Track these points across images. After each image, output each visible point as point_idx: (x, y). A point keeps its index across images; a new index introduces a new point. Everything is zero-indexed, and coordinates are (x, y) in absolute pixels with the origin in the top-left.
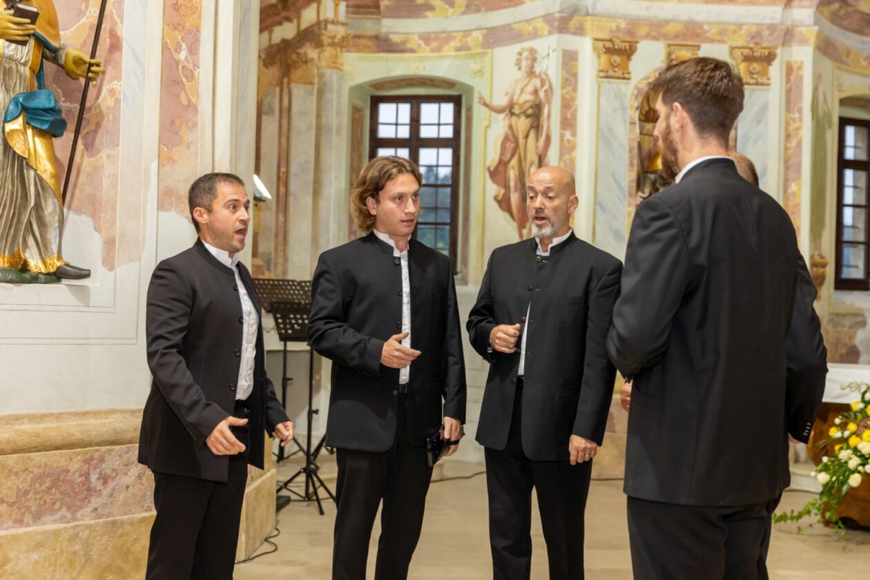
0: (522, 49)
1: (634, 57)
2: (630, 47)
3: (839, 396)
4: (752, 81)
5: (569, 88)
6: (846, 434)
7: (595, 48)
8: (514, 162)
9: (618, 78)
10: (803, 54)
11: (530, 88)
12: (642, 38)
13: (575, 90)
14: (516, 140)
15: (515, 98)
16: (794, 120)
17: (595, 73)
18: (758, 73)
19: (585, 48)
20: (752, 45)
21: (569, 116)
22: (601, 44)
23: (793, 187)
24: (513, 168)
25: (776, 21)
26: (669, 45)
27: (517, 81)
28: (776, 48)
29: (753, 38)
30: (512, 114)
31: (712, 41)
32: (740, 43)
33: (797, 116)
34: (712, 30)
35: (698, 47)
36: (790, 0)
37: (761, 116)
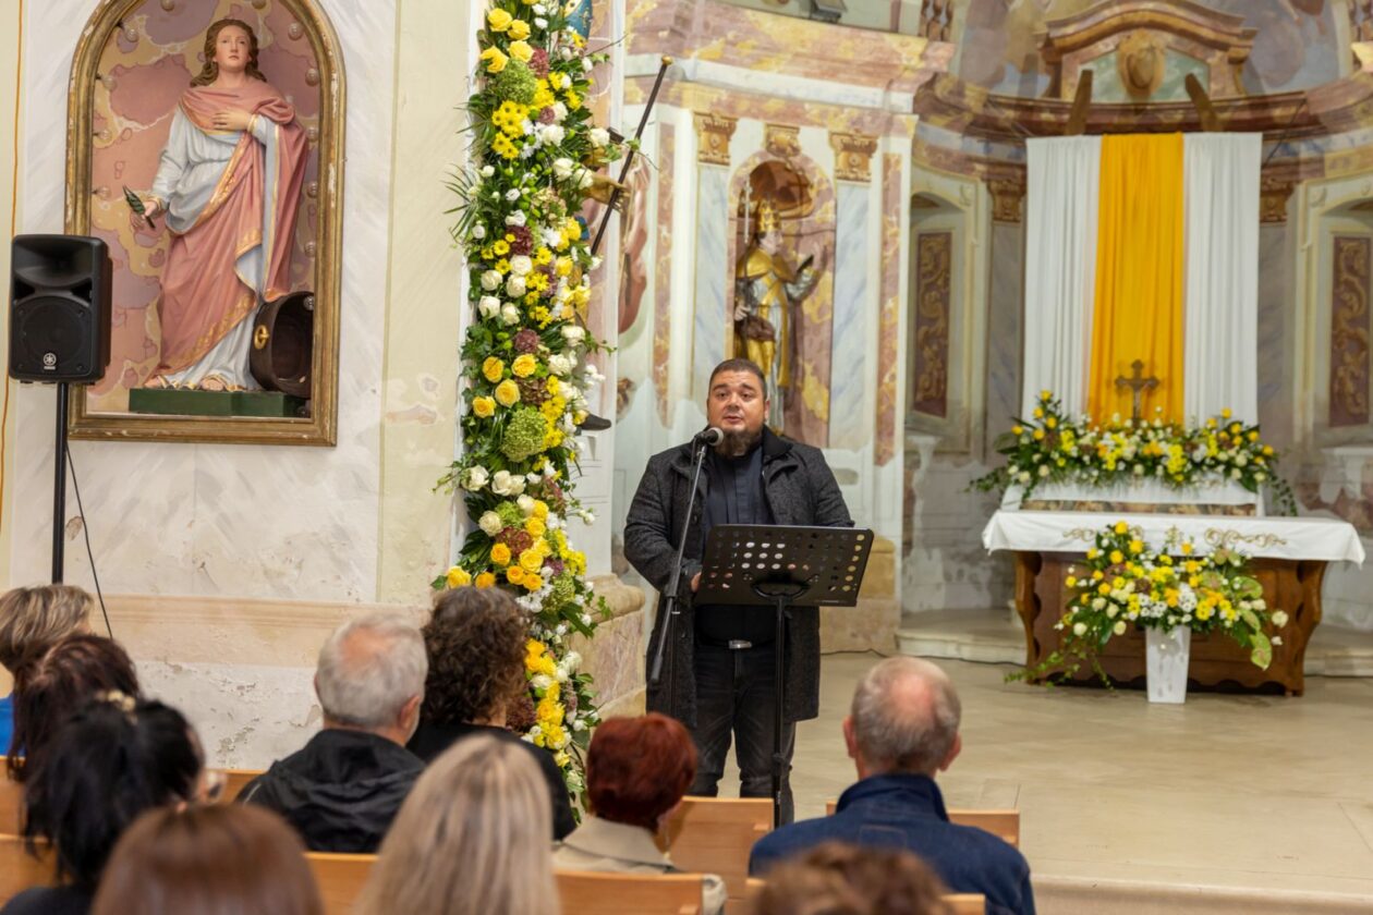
1: (734, 137)
2: (730, 124)
3: (1060, 545)
4: (852, 176)
5: (666, 172)
6: (1092, 582)
7: (695, 124)
9: (718, 163)
10: (899, 146)
12: (742, 115)
13: (671, 175)
16: (891, 224)
17: (695, 154)
18: (858, 166)
19: (684, 122)
20: (852, 132)
21: (665, 207)
22: (701, 119)
23: (890, 304)
25: (877, 106)
26: (768, 126)
28: (877, 137)
29: (854, 123)
31: (811, 123)
32: (841, 128)
33: (894, 219)
34: (813, 112)
35: (797, 129)
36: (891, 82)
37: (860, 218)
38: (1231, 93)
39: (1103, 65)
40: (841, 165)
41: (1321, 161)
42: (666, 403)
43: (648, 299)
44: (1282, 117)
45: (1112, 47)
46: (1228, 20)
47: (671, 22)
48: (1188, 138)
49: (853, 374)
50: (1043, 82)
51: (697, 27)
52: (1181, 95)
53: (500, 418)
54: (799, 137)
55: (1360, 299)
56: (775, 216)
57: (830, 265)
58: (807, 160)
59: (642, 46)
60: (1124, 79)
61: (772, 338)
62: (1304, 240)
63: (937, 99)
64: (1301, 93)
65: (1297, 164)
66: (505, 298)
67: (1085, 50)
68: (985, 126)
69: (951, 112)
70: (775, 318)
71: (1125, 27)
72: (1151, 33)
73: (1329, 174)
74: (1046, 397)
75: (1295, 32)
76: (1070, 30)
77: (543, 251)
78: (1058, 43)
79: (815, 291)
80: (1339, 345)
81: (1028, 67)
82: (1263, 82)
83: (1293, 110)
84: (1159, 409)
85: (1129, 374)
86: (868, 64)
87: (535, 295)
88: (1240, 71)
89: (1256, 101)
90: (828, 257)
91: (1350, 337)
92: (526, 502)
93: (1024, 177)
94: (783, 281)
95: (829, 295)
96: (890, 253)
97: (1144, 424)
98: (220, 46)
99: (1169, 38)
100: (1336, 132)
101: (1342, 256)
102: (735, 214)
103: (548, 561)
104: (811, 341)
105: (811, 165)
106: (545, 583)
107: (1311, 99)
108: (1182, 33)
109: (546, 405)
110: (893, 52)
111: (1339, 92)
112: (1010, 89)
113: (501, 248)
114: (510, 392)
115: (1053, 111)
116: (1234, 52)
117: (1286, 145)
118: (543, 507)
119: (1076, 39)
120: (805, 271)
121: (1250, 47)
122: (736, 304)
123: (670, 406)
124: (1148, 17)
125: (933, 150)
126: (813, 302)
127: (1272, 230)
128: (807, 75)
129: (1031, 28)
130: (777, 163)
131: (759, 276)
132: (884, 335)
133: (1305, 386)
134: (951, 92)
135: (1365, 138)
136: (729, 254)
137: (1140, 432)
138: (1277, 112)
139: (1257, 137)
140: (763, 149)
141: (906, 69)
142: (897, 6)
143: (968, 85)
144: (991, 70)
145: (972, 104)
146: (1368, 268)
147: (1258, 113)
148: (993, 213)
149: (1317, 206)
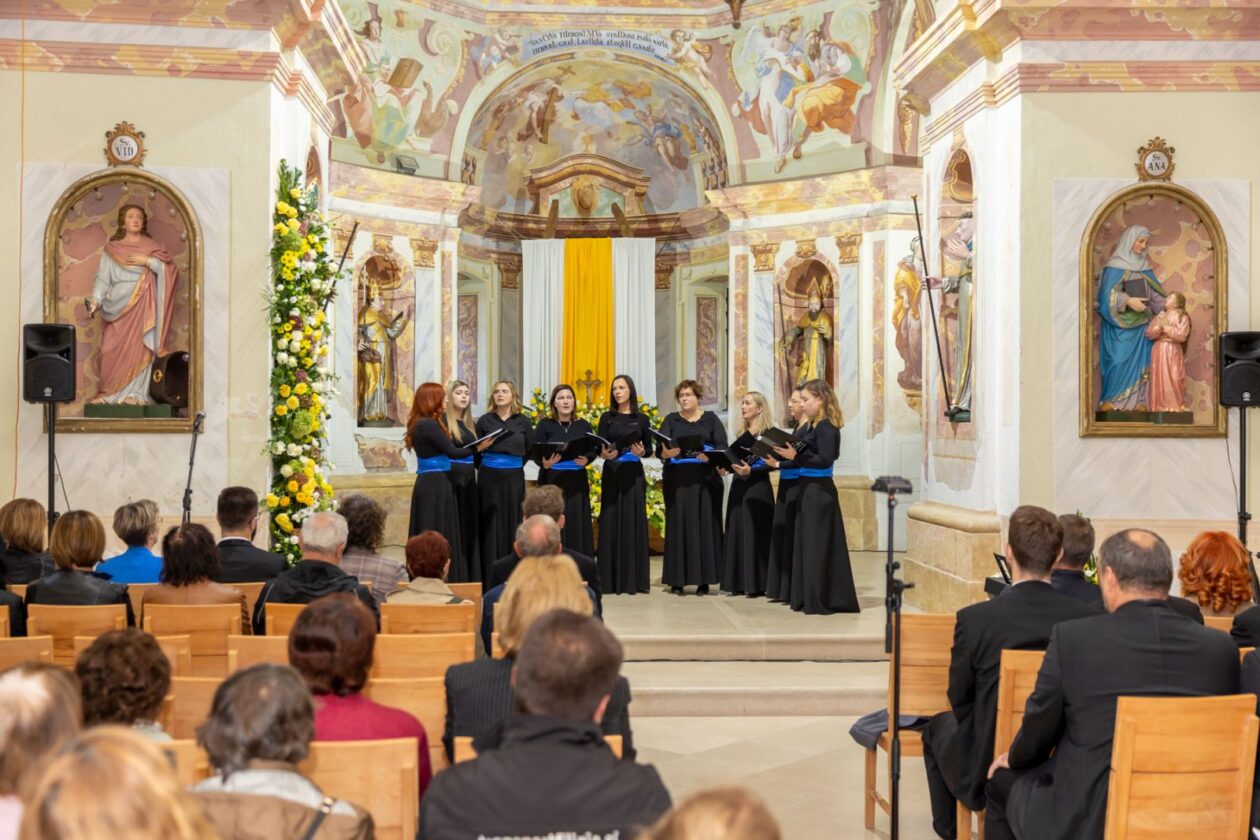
1: (355, 242)
2: (353, 235)
4: (424, 264)
7: (332, 235)
10: (450, 247)
12: (359, 229)
16: (447, 292)
18: (427, 258)
20: (423, 239)
22: (335, 232)
23: (447, 339)
25: (438, 223)
26: (375, 235)
28: (437, 242)
29: (424, 233)
31: (400, 234)
32: (417, 236)
33: (449, 289)
34: (400, 227)
35: (391, 238)
36: (445, 209)
37: (429, 290)
38: (637, 213)
39: (563, 195)
41: (689, 254)
44: (666, 228)
45: (568, 185)
46: (634, 170)
48: (614, 241)
50: (529, 205)
52: (608, 214)
53: (289, 416)
54: (393, 242)
55: (711, 333)
56: (380, 289)
57: (412, 317)
58: (398, 255)
60: (575, 203)
61: (380, 361)
62: (680, 299)
63: (469, 216)
64: (677, 214)
65: (676, 255)
66: (290, 353)
67: (552, 187)
68: (496, 232)
69: (477, 224)
70: (381, 349)
71: (576, 173)
72: (591, 177)
73: (693, 261)
74: (538, 391)
75: (672, 179)
76: (543, 174)
77: (308, 328)
78: (537, 182)
79: (404, 332)
81: (520, 196)
82: (655, 207)
83: (672, 224)
84: (602, 397)
85: (584, 378)
86: (432, 199)
87: (304, 351)
88: (642, 200)
89: (652, 218)
90: (411, 312)
91: (706, 354)
92: (304, 460)
93: (520, 262)
94: (385, 327)
95: (412, 335)
96: (447, 309)
97: (594, 407)
98: (127, 220)
99: (601, 180)
100: (697, 238)
101: (702, 308)
102: (356, 288)
103: (317, 489)
104: (402, 362)
105: (400, 258)
106: (315, 501)
107: (682, 218)
108: (609, 177)
109: (312, 409)
110: (446, 192)
111: (698, 215)
112: (510, 209)
113: (287, 327)
114: (294, 402)
115: (535, 222)
116: (638, 189)
117: (669, 245)
118: (312, 462)
119: (548, 179)
120: (398, 321)
121: (647, 187)
122: (358, 341)
124: (589, 167)
125: (466, 247)
126: (403, 339)
127: (662, 293)
128: (396, 205)
129: (522, 174)
130: (380, 257)
131: (371, 324)
132: (444, 358)
134: (477, 212)
135: (712, 242)
137: (591, 411)
138: (663, 225)
139: (653, 240)
140: (372, 249)
141: (454, 201)
142: (447, 164)
143: (486, 208)
144: (499, 198)
145: (489, 219)
146: (716, 315)
147: (653, 226)
148: (502, 283)
149: (688, 281)
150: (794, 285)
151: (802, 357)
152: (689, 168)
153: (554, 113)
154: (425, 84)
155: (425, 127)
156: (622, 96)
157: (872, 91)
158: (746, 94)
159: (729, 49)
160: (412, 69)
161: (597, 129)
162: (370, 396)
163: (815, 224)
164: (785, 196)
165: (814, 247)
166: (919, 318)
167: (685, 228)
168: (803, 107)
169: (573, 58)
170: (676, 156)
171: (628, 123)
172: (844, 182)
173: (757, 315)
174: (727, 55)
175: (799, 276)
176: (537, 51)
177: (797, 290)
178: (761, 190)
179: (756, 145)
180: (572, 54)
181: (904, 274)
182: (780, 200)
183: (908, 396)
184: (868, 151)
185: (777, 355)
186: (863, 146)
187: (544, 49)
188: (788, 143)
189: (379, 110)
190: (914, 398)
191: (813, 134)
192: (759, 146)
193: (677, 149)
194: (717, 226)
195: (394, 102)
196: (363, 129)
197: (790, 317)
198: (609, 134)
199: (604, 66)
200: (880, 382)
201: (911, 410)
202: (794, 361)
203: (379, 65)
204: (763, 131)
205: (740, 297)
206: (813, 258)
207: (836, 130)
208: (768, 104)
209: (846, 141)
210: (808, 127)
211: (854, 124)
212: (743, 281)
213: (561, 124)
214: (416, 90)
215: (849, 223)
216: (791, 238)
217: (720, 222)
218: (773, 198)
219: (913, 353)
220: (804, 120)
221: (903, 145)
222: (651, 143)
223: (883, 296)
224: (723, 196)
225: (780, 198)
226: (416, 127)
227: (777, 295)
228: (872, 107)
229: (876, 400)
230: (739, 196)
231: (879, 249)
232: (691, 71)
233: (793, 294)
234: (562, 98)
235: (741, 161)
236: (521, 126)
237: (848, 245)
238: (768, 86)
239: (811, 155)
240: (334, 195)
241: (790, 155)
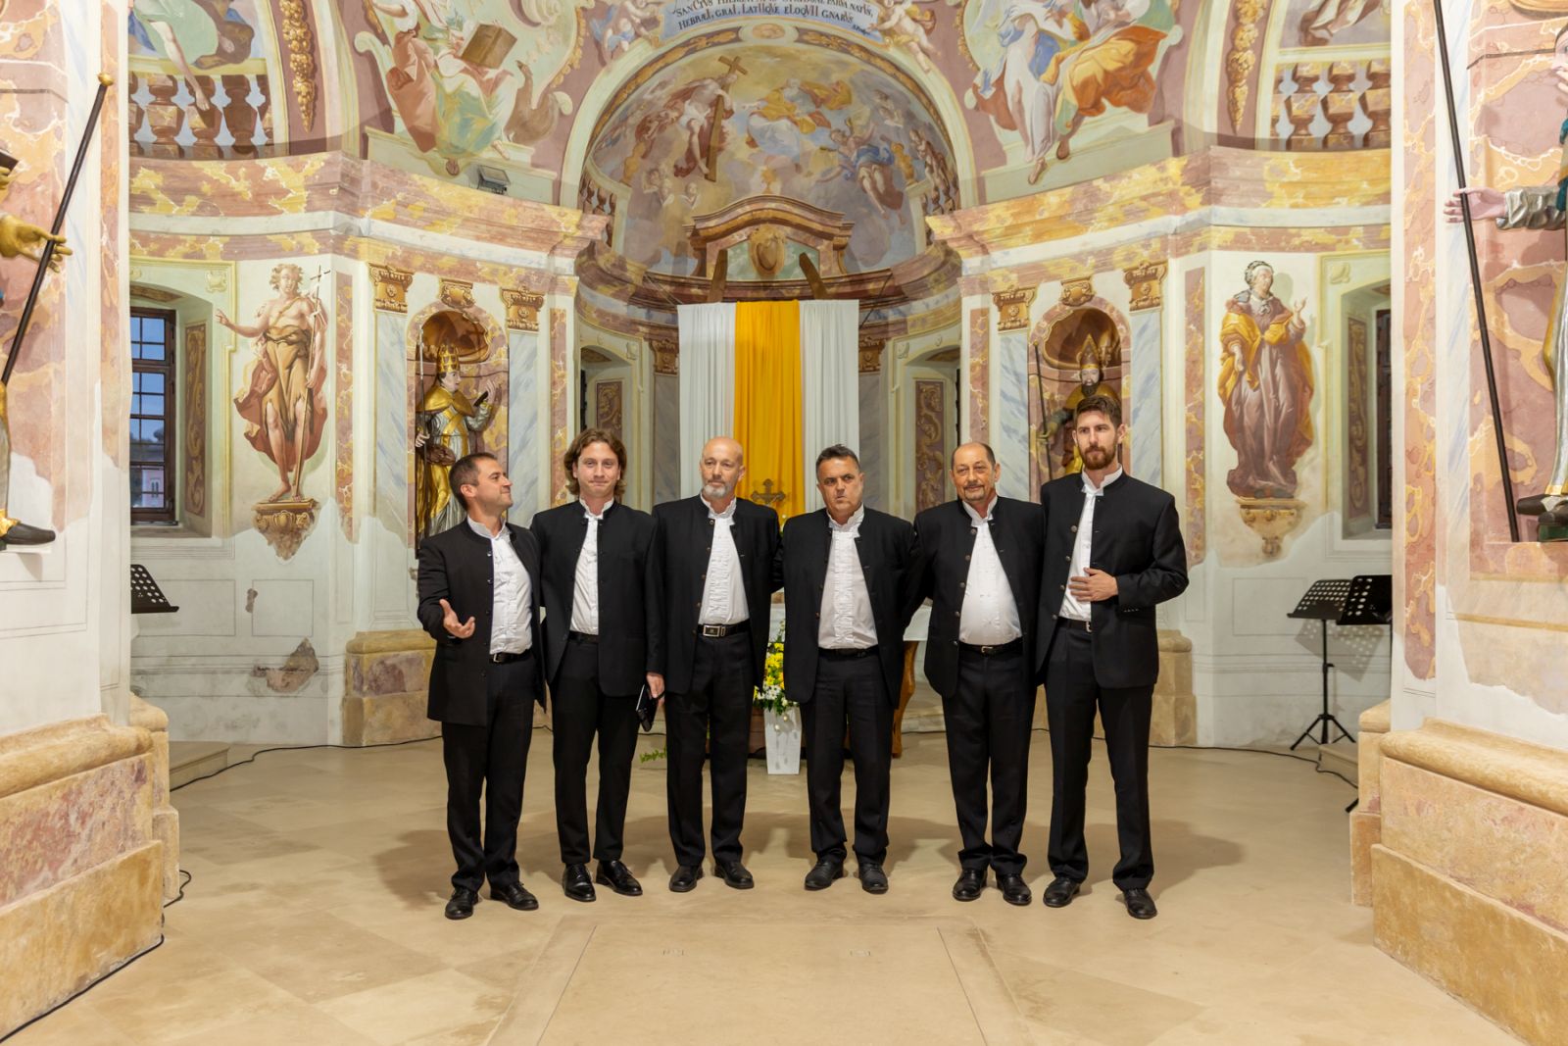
0: (281, 265)
1: (409, 289)
2: (406, 277)
4: (521, 325)
5: (344, 316)
7: (371, 275)
8: (273, 394)
9: (395, 310)
10: (565, 303)
11: (293, 311)
12: (417, 270)
13: (350, 319)
14: (275, 370)
15: (272, 321)
16: (557, 366)
17: (372, 301)
18: (526, 317)
19: (360, 273)
20: (520, 289)
21: (344, 347)
22: (377, 271)
23: (560, 434)
24: (271, 401)
25: (542, 267)
26: (443, 281)
27: (273, 302)
28: (543, 294)
29: (521, 282)
30: (268, 339)
31: (484, 281)
32: (510, 286)
33: (561, 363)
34: (484, 270)
35: (471, 286)
36: (554, 248)
37: (531, 363)
38: (835, 272)
39: (738, 251)
40: (511, 316)
41: (905, 322)
42: (351, 519)
43: (330, 429)
44: (874, 290)
45: (745, 238)
46: (832, 216)
47: (338, 179)
48: (802, 303)
49: (527, 492)
50: (692, 264)
51: (365, 186)
52: (798, 275)
54: (473, 291)
55: (937, 430)
56: (453, 359)
57: (504, 400)
58: (481, 311)
59: (317, 203)
60: (754, 262)
61: (453, 463)
62: (894, 384)
63: (601, 269)
64: (888, 270)
65: (887, 325)
67: (723, 239)
68: (645, 296)
69: (616, 283)
70: (456, 445)
71: (754, 222)
72: (775, 227)
73: (911, 332)
75: (882, 223)
76: (712, 223)
78: (702, 233)
79: (493, 423)
80: (922, 465)
81: (680, 252)
82: (860, 263)
85: (762, 490)
86: (532, 230)
88: (842, 255)
89: (855, 278)
90: (501, 394)
93: (677, 338)
94: (464, 415)
95: (504, 426)
96: (559, 391)
99: (788, 230)
100: (915, 299)
101: (922, 396)
102: (414, 357)
105: (484, 315)
107: (895, 273)
108: (798, 227)
110: (553, 221)
111: (918, 264)
112: (666, 269)
115: (700, 287)
116: (837, 241)
117: (878, 312)
119: (717, 230)
120: (482, 405)
121: (849, 236)
122: (417, 434)
123: (355, 522)
124: (771, 214)
125: (601, 313)
126: (492, 433)
127: (868, 377)
128: (478, 238)
129: (682, 222)
130: (453, 313)
131: (441, 410)
133: (897, 497)
134: (614, 265)
135: (937, 302)
136: (409, 390)
138: (871, 286)
139: (856, 303)
140: (439, 300)
141: (566, 236)
142: (557, 185)
143: (628, 260)
144: (650, 254)
145: (633, 277)
146: (941, 403)
147: (857, 288)
148: (655, 366)
149: (902, 358)
150: (1058, 347)
151: (1072, 452)
152: (903, 207)
153: (722, 137)
154: (521, 66)
155: (522, 128)
156: (812, 108)
157: (1184, 38)
158: (986, 73)
159: (959, 11)
160: (500, 41)
161: (782, 160)
162: (438, 514)
163: (1091, 253)
164: (1046, 215)
165: (1090, 288)
166: (1259, 387)
167: (899, 287)
168: (1071, 81)
169: (737, 40)
170: (886, 191)
171: (822, 149)
172: (1140, 181)
173: (1003, 395)
174: (958, 21)
175: (1065, 336)
176: (685, 24)
177: (1061, 357)
178: (1008, 208)
179: (999, 146)
180: (737, 30)
181: (1236, 319)
182: (1036, 222)
183: (1243, 506)
184: (1176, 133)
185: (1033, 451)
186: (1168, 126)
187: (694, 21)
188: (1048, 138)
189: (448, 96)
190: (1252, 511)
191: (1087, 119)
192: (1005, 148)
193: (888, 180)
194: (944, 278)
195: (472, 87)
196: (422, 123)
197: (1052, 395)
198: (798, 167)
199: (785, 57)
200: (1198, 486)
201: (1249, 529)
202: (1059, 459)
203: (446, 30)
204: (1010, 125)
205: (978, 368)
206: (1088, 305)
207: (1124, 109)
208: (1018, 82)
209: (1139, 122)
210: (1081, 109)
211: (1153, 94)
212: (982, 346)
213: (732, 154)
214: (505, 73)
215: (1146, 246)
216: (1052, 278)
217: (948, 267)
218: (1027, 219)
219: (1250, 441)
220: (1074, 101)
221: (1233, 121)
222: (853, 177)
223: (1202, 353)
224: (953, 224)
225: (1038, 217)
226: (508, 128)
227: (1035, 363)
228: (1183, 64)
229: (1192, 514)
230: (976, 221)
231: (1195, 284)
232: (905, 47)
233: (1056, 362)
234: (730, 113)
235: (978, 172)
236: (678, 154)
237: (1143, 281)
238: (1019, 56)
239: (1085, 151)
240: (373, 216)
241: (1052, 154)
